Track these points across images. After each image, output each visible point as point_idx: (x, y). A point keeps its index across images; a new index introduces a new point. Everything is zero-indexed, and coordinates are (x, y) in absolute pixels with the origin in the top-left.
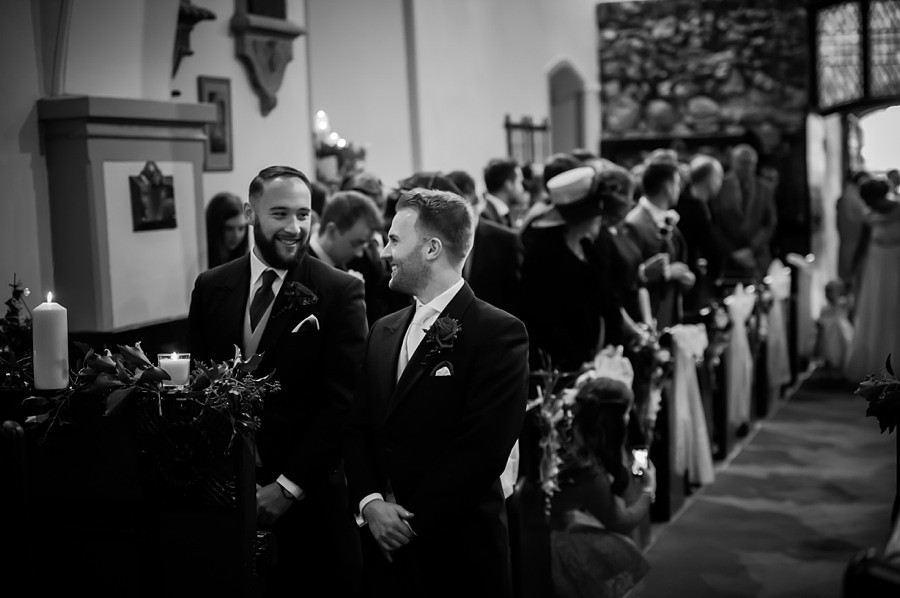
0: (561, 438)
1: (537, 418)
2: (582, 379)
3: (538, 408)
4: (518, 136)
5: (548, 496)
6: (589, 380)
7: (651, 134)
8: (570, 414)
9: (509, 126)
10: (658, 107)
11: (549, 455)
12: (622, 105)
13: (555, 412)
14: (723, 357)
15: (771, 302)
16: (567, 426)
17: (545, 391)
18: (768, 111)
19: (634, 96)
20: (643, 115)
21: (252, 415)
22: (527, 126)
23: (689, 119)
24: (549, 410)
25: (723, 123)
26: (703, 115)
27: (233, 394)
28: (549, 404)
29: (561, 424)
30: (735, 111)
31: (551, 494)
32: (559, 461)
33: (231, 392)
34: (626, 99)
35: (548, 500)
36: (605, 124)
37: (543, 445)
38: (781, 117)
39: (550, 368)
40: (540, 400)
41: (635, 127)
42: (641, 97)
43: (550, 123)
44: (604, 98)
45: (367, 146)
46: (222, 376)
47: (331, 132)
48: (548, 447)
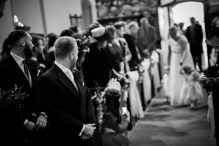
0: (103, 106)
1: (95, 101)
2: (106, 89)
3: (95, 98)
4: (74, 20)
5: (100, 124)
6: (108, 89)
7: (112, 17)
8: (105, 99)
9: (71, 17)
10: (113, 9)
11: (100, 112)
12: (102, 9)
13: (100, 99)
14: (142, 81)
15: (154, 64)
16: (104, 103)
17: (97, 93)
18: (146, 7)
19: (106, 6)
20: (109, 11)
21: (22, 105)
22: (76, 17)
23: (123, 12)
24: (99, 98)
25: (133, 12)
26: (127, 10)
27: (15, 99)
28: (98, 97)
29: (102, 103)
30: (137, 8)
31: (101, 123)
32: (103, 113)
33: (15, 98)
34: (104, 7)
35: (100, 125)
36: (98, 15)
37: (98, 109)
38: (150, 9)
39: (97, 86)
40: (95, 96)
41: (107, 15)
42: (108, 6)
43: (83, 15)
44: (97, 7)
45: (30, 25)
46: (11, 94)
47: (19, 22)
48: (99, 110)
